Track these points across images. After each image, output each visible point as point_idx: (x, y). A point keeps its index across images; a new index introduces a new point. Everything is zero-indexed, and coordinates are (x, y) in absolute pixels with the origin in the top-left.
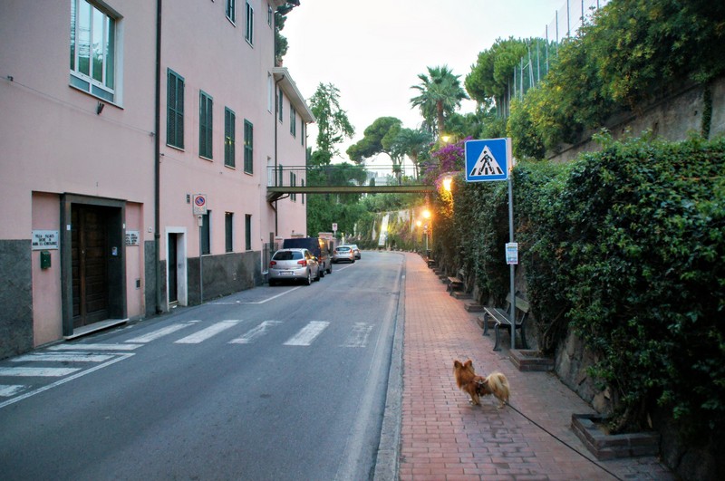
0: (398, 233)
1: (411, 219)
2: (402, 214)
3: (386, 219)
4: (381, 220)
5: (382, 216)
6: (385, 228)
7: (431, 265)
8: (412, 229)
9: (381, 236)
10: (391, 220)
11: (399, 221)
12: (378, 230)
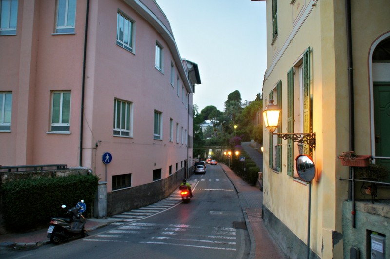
0: (216, 156)
1: (222, 151)
3: (211, 150)
7: (231, 169)
9: (208, 156)
11: (216, 151)
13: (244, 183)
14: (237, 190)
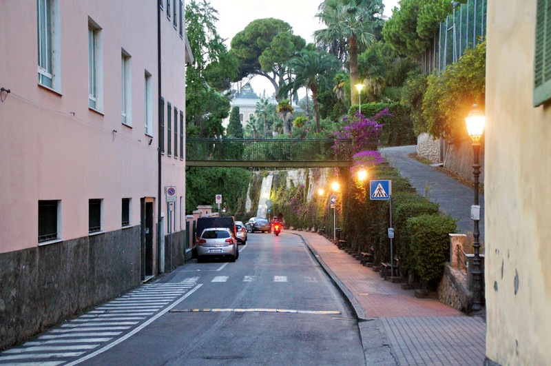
0: (287, 203)
1: (307, 183)
2: (294, 176)
3: (267, 182)
4: (261, 182)
5: (261, 178)
6: (267, 194)
7: (341, 246)
8: (309, 197)
9: (260, 206)
10: (277, 183)
11: (288, 185)
12: (255, 197)
13: (386, 288)
14: (354, 314)
